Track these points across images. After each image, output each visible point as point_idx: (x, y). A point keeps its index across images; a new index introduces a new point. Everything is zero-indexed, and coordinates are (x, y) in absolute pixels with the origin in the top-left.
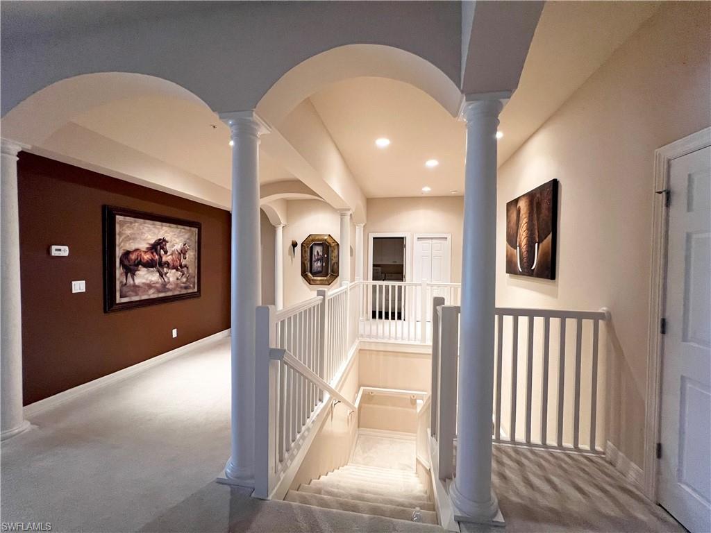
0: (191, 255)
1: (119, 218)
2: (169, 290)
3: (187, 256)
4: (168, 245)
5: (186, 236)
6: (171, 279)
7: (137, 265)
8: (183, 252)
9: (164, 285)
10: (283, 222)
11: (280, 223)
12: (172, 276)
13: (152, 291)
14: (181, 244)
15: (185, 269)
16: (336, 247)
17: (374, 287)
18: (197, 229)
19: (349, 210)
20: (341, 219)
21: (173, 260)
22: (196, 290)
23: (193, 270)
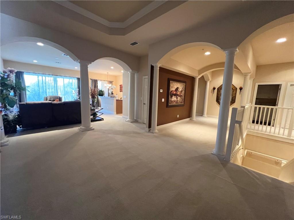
0: (183, 92)
1: (171, 81)
2: (178, 103)
3: (182, 93)
4: (179, 89)
5: (183, 86)
6: (179, 100)
7: (172, 95)
8: (182, 91)
9: (177, 101)
10: (210, 79)
11: (209, 80)
12: (179, 98)
13: (175, 103)
14: (181, 89)
15: (181, 97)
16: (235, 90)
17: (256, 108)
18: (185, 84)
19: (250, 73)
20: (245, 77)
21: (179, 94)
22: (183, 104)
23: (183, 97)
